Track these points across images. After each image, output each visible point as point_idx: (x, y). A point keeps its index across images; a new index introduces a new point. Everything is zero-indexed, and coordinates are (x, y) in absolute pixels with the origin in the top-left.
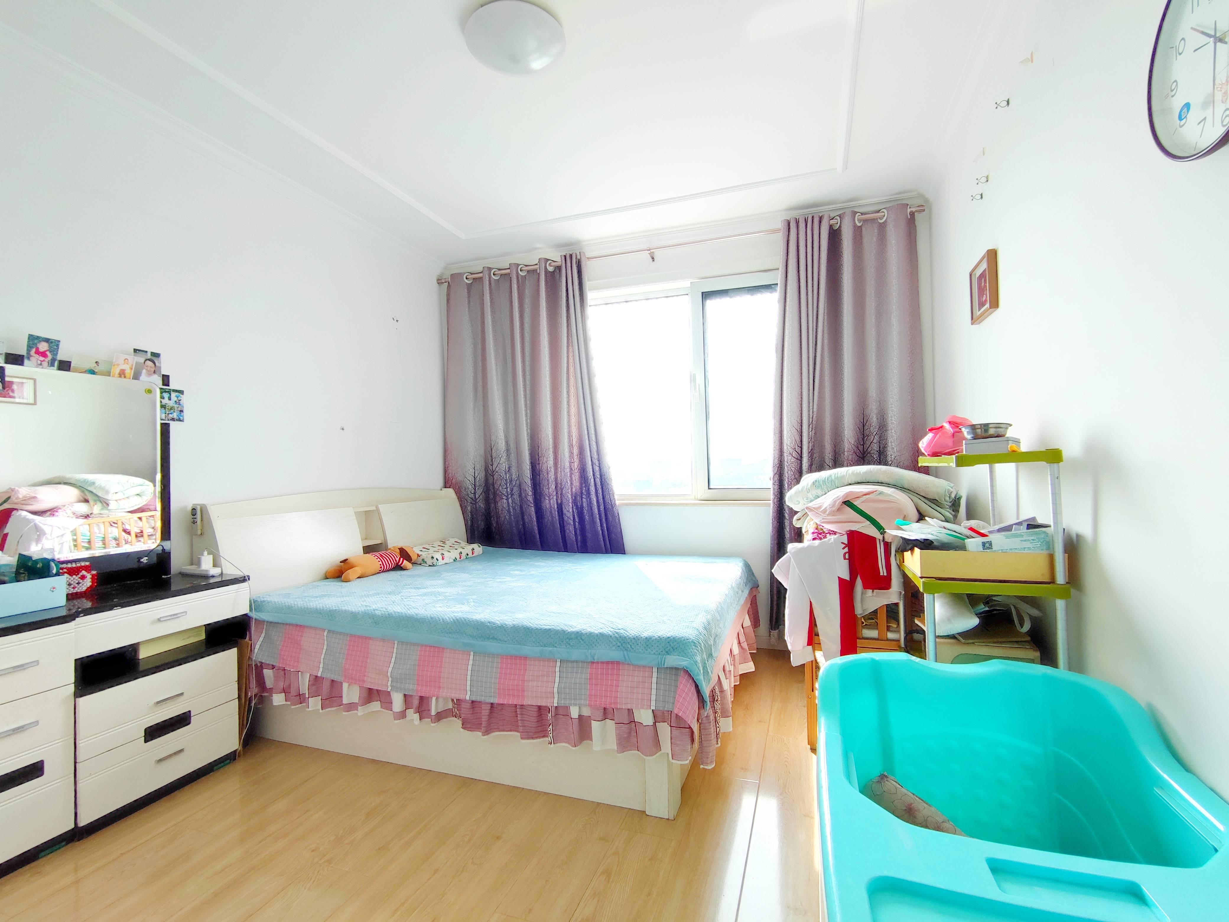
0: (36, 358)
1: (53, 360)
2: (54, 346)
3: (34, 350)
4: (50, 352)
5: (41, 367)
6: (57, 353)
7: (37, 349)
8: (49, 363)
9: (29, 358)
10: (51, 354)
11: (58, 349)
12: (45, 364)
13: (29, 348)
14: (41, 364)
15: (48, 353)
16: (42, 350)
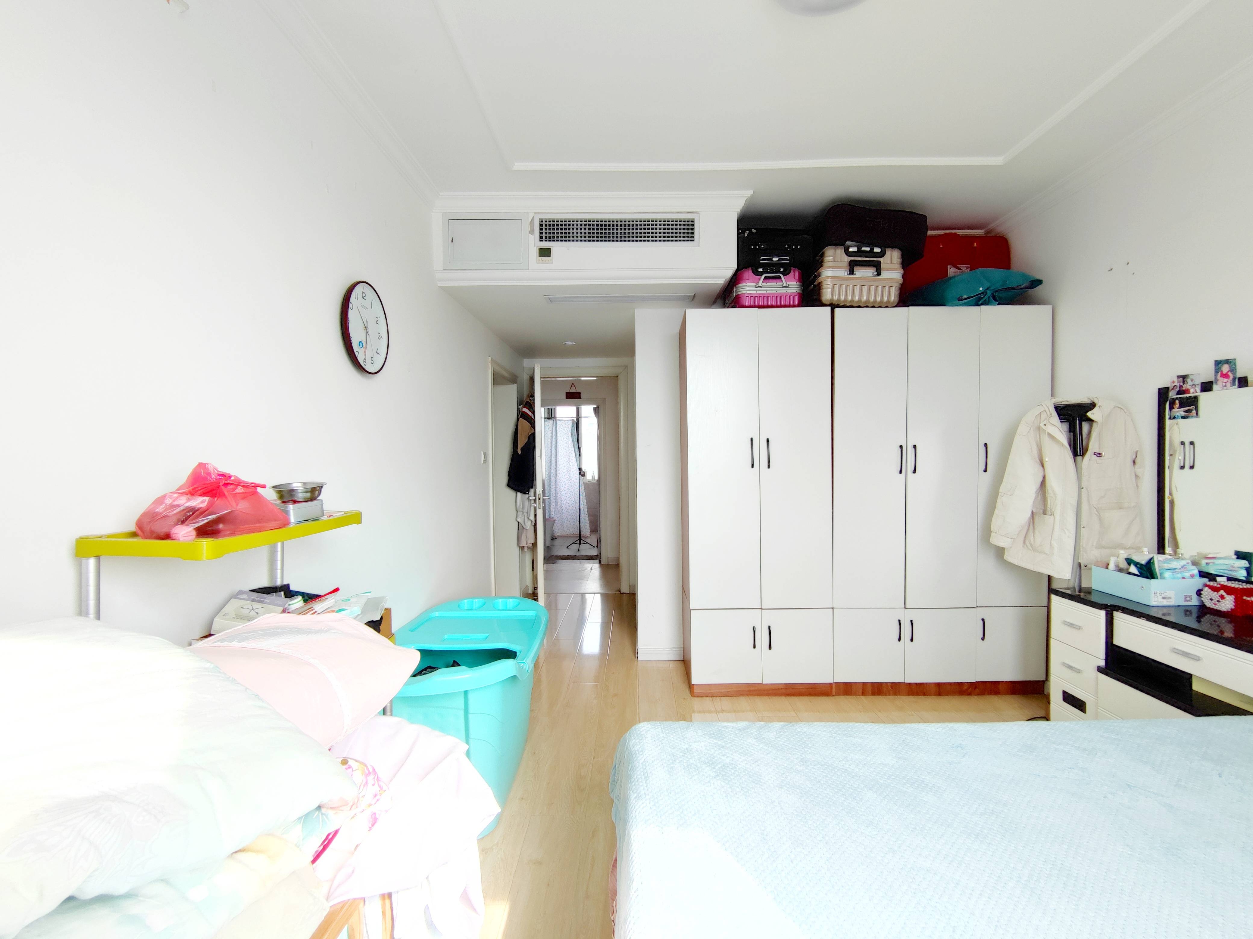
0: (1222, 380)
1: (1234, 379)
2: (1233, 365)
3: (1219, 374)
4: (1231, 372)
5: (1225, 388)
6: (1236, 371)
7: (1222, 372)
8: (1231, 383)
9: (1216, 383)
10: (1232, 374)
11: (1236, 367)
12: (1229, 384)
13: (1216, 372)
14: (1225, 386)
15: (1230, 374)
16: (1225, 372)
